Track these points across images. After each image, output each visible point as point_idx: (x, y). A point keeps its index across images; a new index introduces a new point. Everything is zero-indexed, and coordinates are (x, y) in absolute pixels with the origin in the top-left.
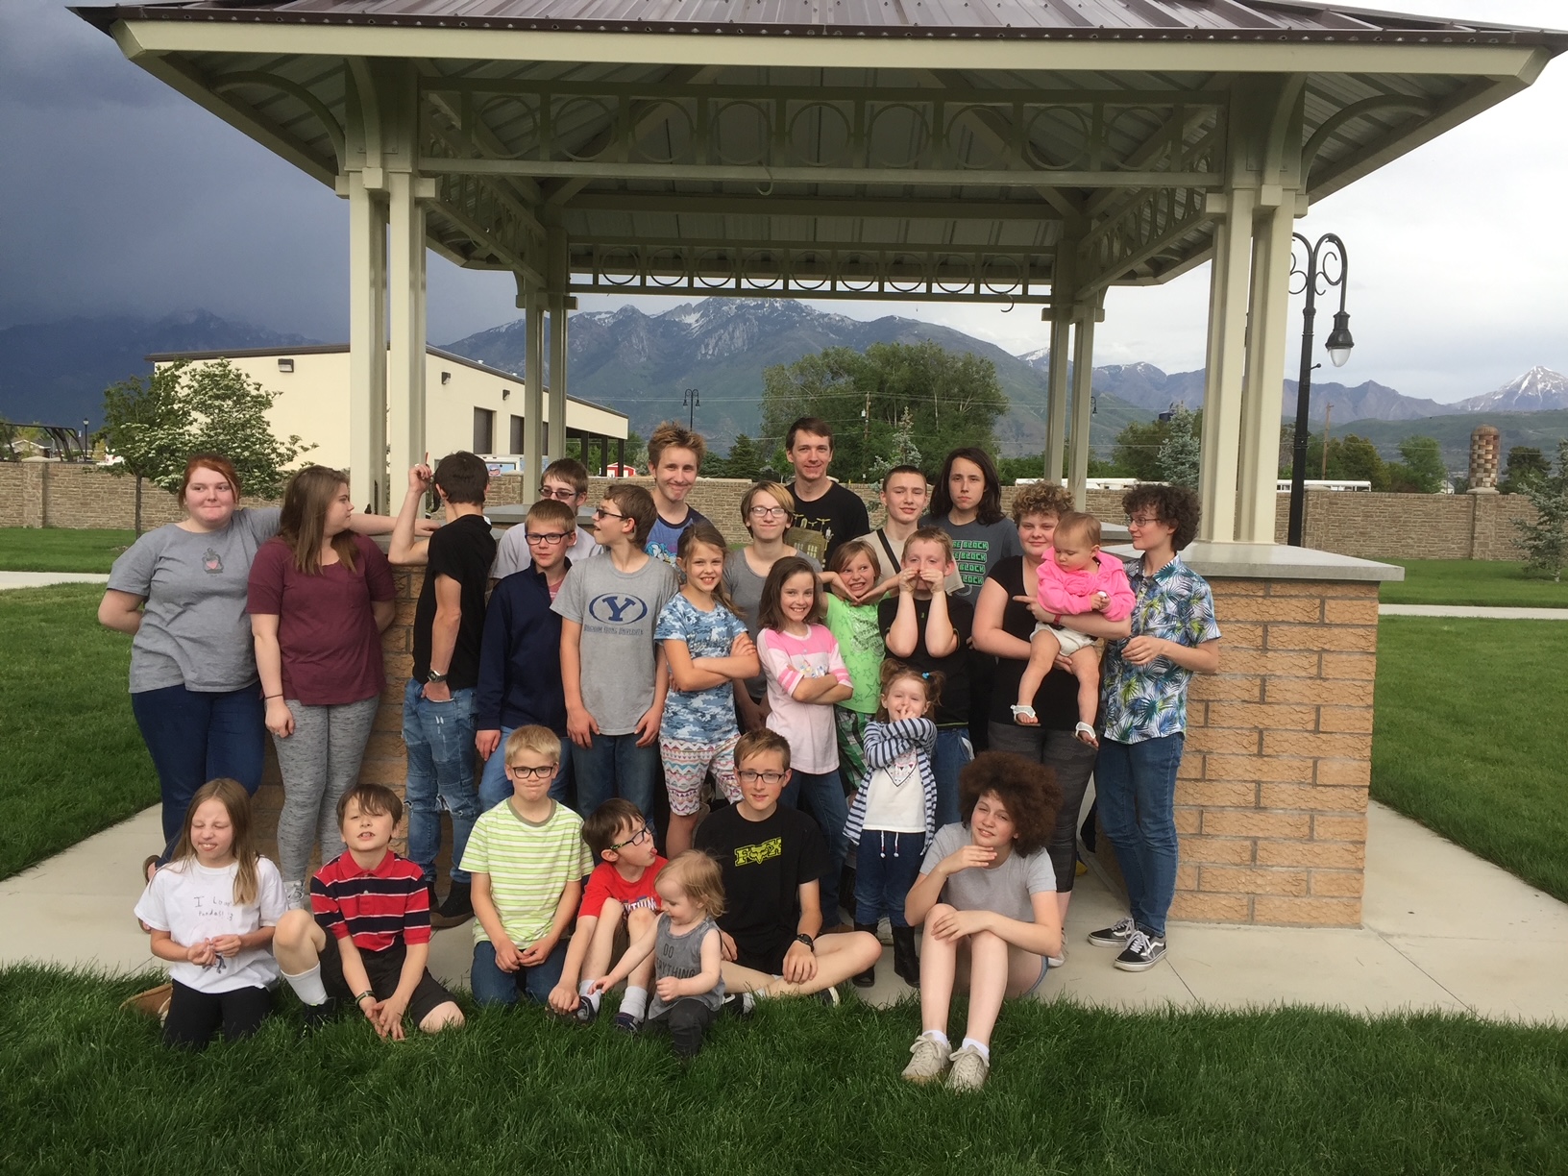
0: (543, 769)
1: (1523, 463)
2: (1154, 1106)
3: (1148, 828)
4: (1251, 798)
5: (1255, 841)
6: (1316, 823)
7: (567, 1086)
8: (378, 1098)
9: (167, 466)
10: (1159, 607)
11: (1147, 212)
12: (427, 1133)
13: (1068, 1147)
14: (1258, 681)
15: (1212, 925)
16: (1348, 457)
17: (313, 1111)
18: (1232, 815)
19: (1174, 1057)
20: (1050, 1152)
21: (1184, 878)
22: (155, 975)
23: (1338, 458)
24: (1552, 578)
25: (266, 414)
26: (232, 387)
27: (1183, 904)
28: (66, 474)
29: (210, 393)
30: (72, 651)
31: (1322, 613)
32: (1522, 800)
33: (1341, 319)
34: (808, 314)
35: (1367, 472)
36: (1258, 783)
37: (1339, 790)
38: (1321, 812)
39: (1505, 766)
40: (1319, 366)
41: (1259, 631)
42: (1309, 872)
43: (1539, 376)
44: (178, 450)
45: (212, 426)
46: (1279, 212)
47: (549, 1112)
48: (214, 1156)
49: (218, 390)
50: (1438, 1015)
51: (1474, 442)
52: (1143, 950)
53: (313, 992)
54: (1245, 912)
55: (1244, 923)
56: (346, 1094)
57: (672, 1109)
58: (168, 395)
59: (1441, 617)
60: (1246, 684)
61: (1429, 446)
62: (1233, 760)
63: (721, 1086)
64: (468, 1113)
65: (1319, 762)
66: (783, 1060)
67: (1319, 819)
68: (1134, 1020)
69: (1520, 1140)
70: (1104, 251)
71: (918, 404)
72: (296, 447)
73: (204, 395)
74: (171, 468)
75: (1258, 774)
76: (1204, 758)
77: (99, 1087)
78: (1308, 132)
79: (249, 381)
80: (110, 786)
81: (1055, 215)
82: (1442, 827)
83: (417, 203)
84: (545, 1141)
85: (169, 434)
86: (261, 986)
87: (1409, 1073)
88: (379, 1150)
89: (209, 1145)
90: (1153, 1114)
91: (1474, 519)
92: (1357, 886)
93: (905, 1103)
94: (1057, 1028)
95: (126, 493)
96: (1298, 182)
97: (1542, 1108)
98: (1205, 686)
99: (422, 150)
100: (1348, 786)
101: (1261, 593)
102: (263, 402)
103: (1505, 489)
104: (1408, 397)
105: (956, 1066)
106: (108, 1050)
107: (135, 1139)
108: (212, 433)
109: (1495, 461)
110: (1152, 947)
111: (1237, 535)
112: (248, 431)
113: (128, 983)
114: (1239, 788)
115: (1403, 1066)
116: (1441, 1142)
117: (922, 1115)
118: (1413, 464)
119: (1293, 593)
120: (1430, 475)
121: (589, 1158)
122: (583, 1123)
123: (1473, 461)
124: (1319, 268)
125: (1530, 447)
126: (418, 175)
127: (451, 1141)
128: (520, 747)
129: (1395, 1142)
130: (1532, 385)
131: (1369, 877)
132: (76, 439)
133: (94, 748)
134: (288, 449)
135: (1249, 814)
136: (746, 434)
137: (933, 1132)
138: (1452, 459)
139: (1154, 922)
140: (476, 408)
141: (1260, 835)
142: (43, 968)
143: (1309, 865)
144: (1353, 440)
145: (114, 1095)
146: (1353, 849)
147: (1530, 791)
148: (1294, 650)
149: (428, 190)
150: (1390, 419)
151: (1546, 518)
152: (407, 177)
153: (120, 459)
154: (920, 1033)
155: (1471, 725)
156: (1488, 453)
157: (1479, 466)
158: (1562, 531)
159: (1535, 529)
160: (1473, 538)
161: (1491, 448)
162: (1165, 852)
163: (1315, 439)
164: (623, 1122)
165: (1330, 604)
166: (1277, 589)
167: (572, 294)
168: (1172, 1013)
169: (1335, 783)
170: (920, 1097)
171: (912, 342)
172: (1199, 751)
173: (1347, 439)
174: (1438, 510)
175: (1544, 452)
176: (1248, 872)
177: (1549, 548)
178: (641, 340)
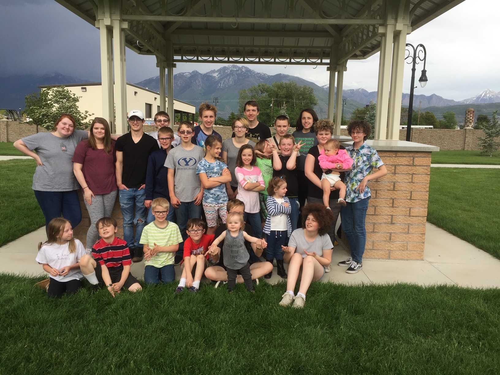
0: (164, 212)
1: (482, 120)
2: (357, 312)
3: (357, 229)
4: (390, 220)
5: (391, 234)
6: (410, 228)
7: (175, 308)
8: (115, 312)
9: (46, 121)
10: (361, 159)
11: (360, 35)
12: (130, 322)
13: (329, 324)
14: (393, 184)
15: (377, 260)
16: (426, 118)
17: (95, 316)
18: (383, 225)
19: (363, 298)
20: (324, 326)
21: (368, 245)
22: (45, 276)
23: (423, 119)
24: (489, 156)
25: (77, 104)
26: (66, 95)
27: (368, 254)
28: (14, 125)
29: (59, 97)
30: (17, 179)
31: (413, 162)
32: (476, 222)
33: (424, 72)
34: (253, 73)
35: (432, 123)
36: (392, 216)
37: (417, 217)
38: (412, 225)
39: (471, 212)
40: (416, 87)
41: (393, 168)
42: (407, 243)
43: (488, 92)
44: (49, 115)
45: (60, 108)
46: (402, 32)
47: (168, 315)
48: (63, 329)
49: (61, 96)
50: (446, 285)
51: (466, 113)
52: (355, 267)
53: (94, 281)
54: (387, 256)
55: (387, 259)
56: (105, 311)
57: (207, 314)
58: (46, 99)
59: (454, 168)
60: (389, 185)
61: (453, 115)
62: (385, 209)
63: (222, 307)
64: (143, 316)
65: (411, 209)
66: (242, 299)
67: (411, 226)
68: (351, 287)
69: (470, 322)
70: (347, 48)
71: (289, 102)
72: (87, 115)
73: (57, 97)
74: (47, 121)
75: (392, 213)
76: (375, 208)
77: (27, 309)
78: (412, 6)
79: (71, 93)
80: (30, 221)
81: (331, 36)
82: (450, 230)
83: (122, 30)
84: (167, 324)
85: (46, 110)
86: (78, 279)
87: (436, 303)
88: (116, 327)
89: (62, 326)
90: (356, 315)
91: (465, 137)
92: (422, 247)
93: (279, 311)
94: (327, 290)
95: (34, 131)
96: (408, 22)
97: (477, 312)
98: (376, 185)
99: (123, 12)
100: (420, 216)
101: (394, 156)
102: (76, 100)
103: (476, 128)
104: (446, 99)
105: (295, 301)
106: (30, 299)
107: (38, 324)
108: (60, 110)
109: (473, 119)
110: (358, 266)
111: (387, 138)
112: (72, 109)
113: (36, 279)
114: (386, 217)
115: (435, 300)
116: (445, 322)
117: (284, 315)
118: (447, 120)
119: (404, 155)
120: (452, 124)
121: (181, 328)
122: (179, 318)
123: (466, 119)
124: (417, 55)
125: (484, 115)
126: (122, 20)
127: (138, 324)
128: (157, 205)
129: (431, 323)
130: (485, 95)
131: (426, 245)
132: (17, 113)
133: (24, 209)
134: (85, 115)
135: (389, 225)
136: (234, 112)
137: (288, 320)
138: (459, 119)
139: (358, 258)
140: (146, 103)
141: (392, 232)
142: (9, 274)
143: (407, 241)
144: (428, 113)
145: (32, 312)
146: (421, 236)
147: (479, 219)
148: (404, 174)
149: (126, 26)
150: (440, 106)
151: (488, 137)
152: (119, 21)
153: (31, 119)
154: (285, 292)
155: (461, 200)
156: (471, 117)
157: (468, 121)
158: (493, 141)
159: (485, 140)
160: (465, 143)
161: (472, 115)
162: (362, 237)
163: (416, 112)
164: (192, 318)
165: (416, 159)
166: (399, 154)
167: (174, 63)
168: (363, 285)
169: (416, 215)
170: (284, 310)
171: (288, 82)
172: (374, 206)
173: (426, 113)
174: (454, 134)
175: (488, 117)
176: (389, 243)
177: (489, 146)
178: (199, 82)
